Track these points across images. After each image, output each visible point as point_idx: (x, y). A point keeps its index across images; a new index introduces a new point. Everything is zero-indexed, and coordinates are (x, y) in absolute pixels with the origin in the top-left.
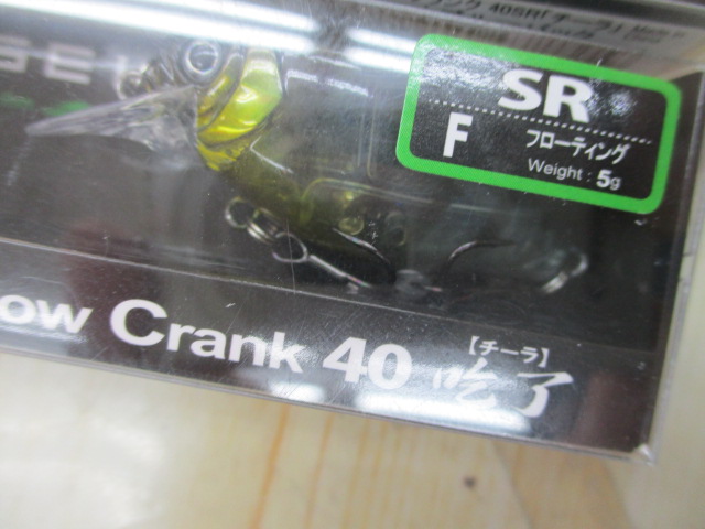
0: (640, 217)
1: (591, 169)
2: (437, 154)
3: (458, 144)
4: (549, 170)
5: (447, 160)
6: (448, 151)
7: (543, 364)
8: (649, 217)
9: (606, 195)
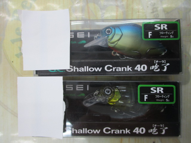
0: (173, 104)
1: (165, 99)
2: (144, 101)
3: (146, 99)
4: (159, 100)
5: (145, 101)
6: (145, 100)
7: (163, 127)
8: (174, 104)
9: (168, 102)
